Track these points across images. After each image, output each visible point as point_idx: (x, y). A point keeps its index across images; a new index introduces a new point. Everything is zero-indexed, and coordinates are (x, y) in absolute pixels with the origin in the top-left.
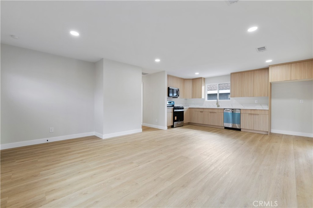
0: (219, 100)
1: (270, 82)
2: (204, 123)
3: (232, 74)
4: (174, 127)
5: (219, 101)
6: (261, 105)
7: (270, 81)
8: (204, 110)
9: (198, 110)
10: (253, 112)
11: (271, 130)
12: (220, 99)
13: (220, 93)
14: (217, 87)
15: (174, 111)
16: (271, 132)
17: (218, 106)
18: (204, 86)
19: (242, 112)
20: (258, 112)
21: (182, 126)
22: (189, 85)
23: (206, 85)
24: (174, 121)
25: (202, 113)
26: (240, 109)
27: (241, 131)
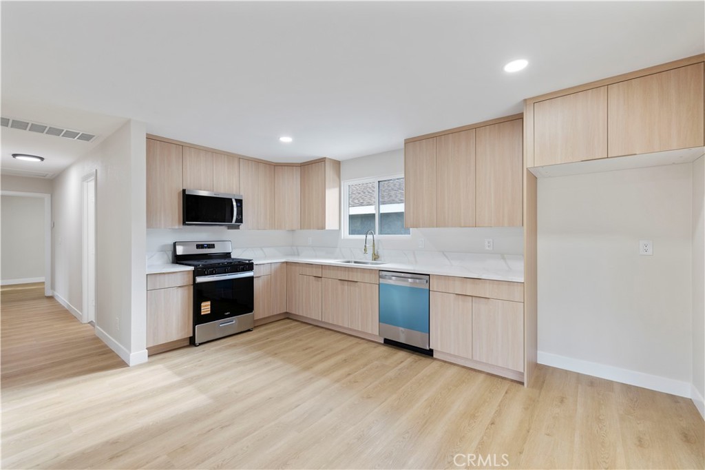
0: (377, 236)
1: (527, 169)
2: (323, 320)
3: (408, 142)
4: (197, 341)
5: (379, 241)
6: (504, 258)
7: (528, 164)
8: (326, 273)
9: (308, 271)
10: (469, 289)
11: (538, 352)
12: (381, 233)
13: (381, 212)
14: (373, 191)
15: (194, 280)
16: (539, 362)
17: (376, 257)
18: (337, 190)
19: (434, 284)
20: (486, 291)
21: (249, 330)
22: (290, 186)
23: (345, 185)
24: (198, 319)
25: (320, 283)
26: (429, 275)
27: (432, 355)
